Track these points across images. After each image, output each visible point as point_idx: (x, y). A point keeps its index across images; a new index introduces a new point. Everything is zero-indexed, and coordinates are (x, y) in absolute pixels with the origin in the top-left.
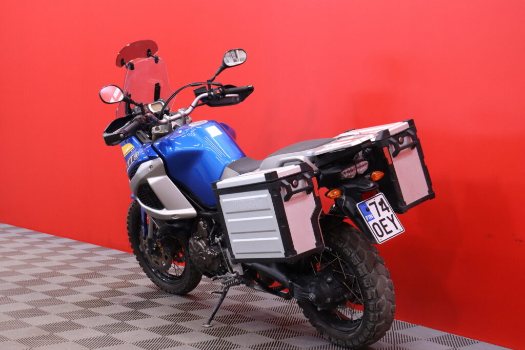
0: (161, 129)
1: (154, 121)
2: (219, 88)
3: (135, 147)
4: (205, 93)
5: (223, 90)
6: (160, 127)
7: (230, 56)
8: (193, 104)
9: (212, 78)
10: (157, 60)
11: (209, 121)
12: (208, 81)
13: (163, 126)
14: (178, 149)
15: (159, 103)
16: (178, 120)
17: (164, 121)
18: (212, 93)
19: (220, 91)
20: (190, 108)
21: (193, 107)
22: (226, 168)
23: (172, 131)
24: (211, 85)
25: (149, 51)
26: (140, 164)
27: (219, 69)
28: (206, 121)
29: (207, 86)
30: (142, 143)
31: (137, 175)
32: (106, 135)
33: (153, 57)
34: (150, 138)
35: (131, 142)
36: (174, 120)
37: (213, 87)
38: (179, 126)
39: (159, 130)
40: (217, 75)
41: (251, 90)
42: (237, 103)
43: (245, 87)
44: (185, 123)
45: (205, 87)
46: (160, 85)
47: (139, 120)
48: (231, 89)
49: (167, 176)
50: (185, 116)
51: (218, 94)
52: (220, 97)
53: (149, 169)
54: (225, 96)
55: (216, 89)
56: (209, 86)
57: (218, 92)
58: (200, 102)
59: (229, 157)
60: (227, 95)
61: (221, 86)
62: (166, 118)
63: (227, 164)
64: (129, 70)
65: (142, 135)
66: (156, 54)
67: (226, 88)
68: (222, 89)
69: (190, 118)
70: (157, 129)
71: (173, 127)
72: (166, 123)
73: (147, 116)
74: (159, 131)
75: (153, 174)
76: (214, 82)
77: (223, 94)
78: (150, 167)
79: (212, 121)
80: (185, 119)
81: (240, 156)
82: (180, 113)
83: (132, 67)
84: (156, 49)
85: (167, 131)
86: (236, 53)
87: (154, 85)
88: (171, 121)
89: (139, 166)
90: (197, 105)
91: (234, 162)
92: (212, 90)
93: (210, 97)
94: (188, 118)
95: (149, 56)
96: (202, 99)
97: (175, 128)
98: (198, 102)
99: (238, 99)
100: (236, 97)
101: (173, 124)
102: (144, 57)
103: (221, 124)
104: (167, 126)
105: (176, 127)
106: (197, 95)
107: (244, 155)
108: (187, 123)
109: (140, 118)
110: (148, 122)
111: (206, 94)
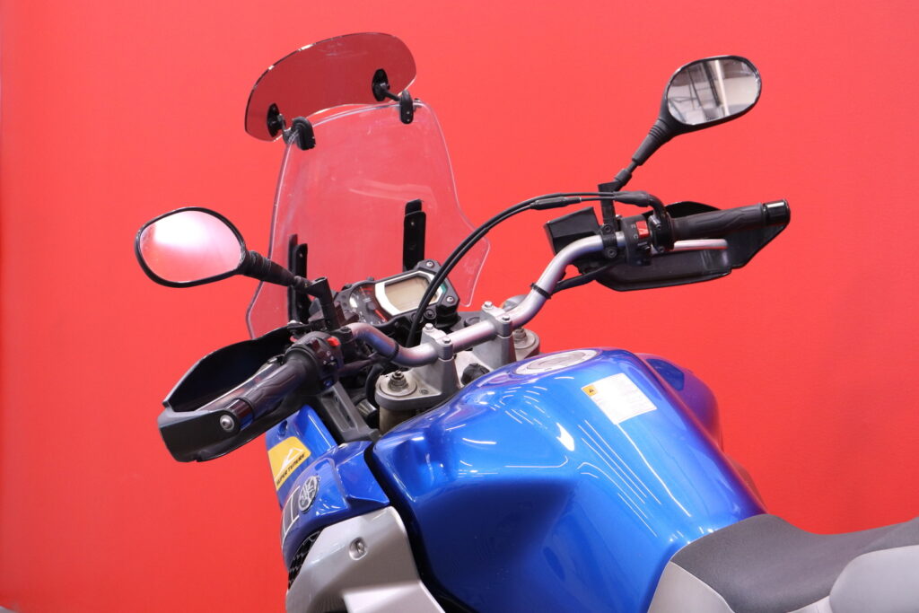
0: (415, 385)
1: (380, 353)
2: (646, 216)
3: (314, 455)
4: (591, 234)
5: (664, 221)
6: (408, 375)
7: (692, 99)
8: (544, 281)
9: (619, 174)
10: (407, 112)
11: (606, 354)
12: (602, 188)
13: (422, 369)
14: (470, 471)
15: (418, 276)
16: (484, 346)
17: (423, 350)
18: (620, 237)
19: (652, 226)
20: (533, 298)
21: (541, 291)
22: (672, 568)
23: (457, 389)
24: (615, 204)
25: (380, 76)
26: (321, 529)
27: (647, 139)
28: (590, 354)
29: (598, 207)
30: (338, 439)
31: (308, 574)
32: (171, 416)
33: (396, 99)
34: (372, 420)
35: (302, 430)
36: (468, 346)
37: (622, 211)
38: (484, 371)
39: (405, 385)
40: (639, 162)
41: (778, 220)
42: (721, 273)
43: (754, 208)
44: (509, 358)
45: (591, 212)
46: (423, 210)
47: (311, 352)
48: (694, 220)
49: (422, 586)
50: (510, 327)
51: (643, 238)
52: (654, 251)
53: (352, 554)
54: (672, 246)
55: (635, 221)
56: (608, 206)
57: (644, 231)
58: (573, 272)
59: (689, 515)
60: (679, 244)
61: (657, 206)
62: (434, 339)
63: (673, 548)
64: (292, 150)
65: (341, 407)
66: (409, 89)
67: (674, 216)
68: (659, 217)
69: (532, 337)
70: (397, 383)
71: (460, 374)
72: (430, 361)
73: (346, 336)
74: (405, 392)
75: (368, 574)
76: (626, 192)
77: (664, 237)
78: (357, 543)
79: (616, 354)
80: (511, 342)
81: (737, 508)
82: (488, 317)
83: (306, 139)
84: (410, 70)
85: (439, 393)
86: (713, 88)
87: (402, 209)
88: (451, 351)
89: (315, 537)
90: (560, 284)
91: (708, 539)
92: (618, 226)
93: (611, 254)
94: (524, 337)
95: (381, 96)
96: (579, 260)
97: (467, 378)
98: (562, 273)
99: (725, 258)
100: (715, 252)
101: (463, 361)
102: (360, 99)
103: (653, 362)
104: (437, 374)
105: (473, 374)
106: (559, 243)
107: (752, 508)
108: (519, 358)
109: (314, 346)
110: (350, 357)
111: (595, 241)
